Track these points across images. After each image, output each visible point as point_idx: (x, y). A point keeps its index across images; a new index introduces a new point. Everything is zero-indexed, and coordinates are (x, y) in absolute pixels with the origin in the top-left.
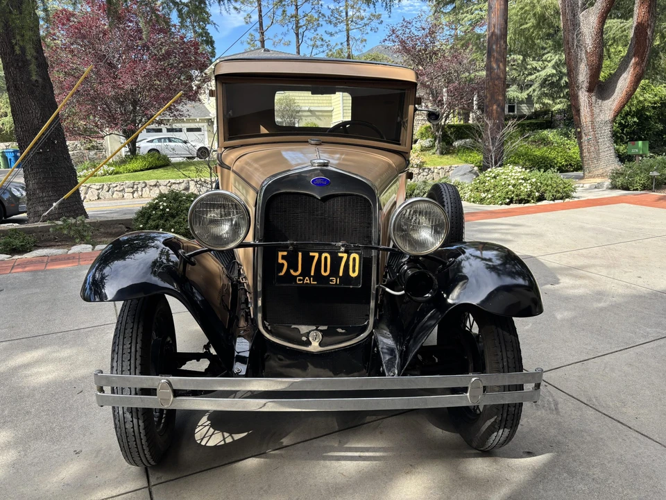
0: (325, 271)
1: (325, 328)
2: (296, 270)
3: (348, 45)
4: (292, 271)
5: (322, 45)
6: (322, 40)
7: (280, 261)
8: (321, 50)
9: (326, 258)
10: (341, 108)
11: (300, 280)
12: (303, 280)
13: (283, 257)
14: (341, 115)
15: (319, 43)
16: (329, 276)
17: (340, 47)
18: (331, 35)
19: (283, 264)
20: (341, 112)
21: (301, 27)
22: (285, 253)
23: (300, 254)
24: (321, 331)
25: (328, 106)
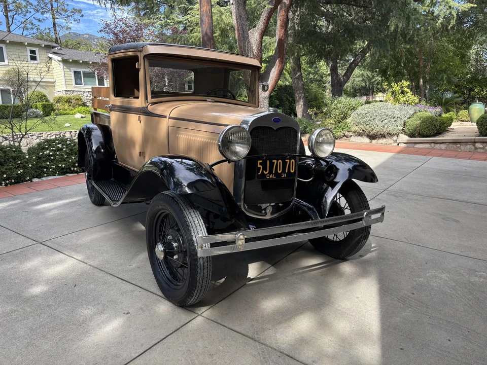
0: (280, 170)
1: (274, 204)
2: (266, 171)
3: (55, 30)
4: (264, 171)
5: (32, 28)
6: (32, 24)
7: (259, 166)
8: (32, 32)
9: (280, 162)
10: (64, 80)
11: (268, 176)
12: (269, 176)
13: (260, 164)
14: (64, 85)
15: (29, 26)
16: (282, 173)
17: (48, 31)
18: (39, 21)
19: (260, 168)
20: (64, 83)
21: (10, 11)
22: (261, 161)
23: (268, 161)
24: (272, 206)
25: (51, 78)
